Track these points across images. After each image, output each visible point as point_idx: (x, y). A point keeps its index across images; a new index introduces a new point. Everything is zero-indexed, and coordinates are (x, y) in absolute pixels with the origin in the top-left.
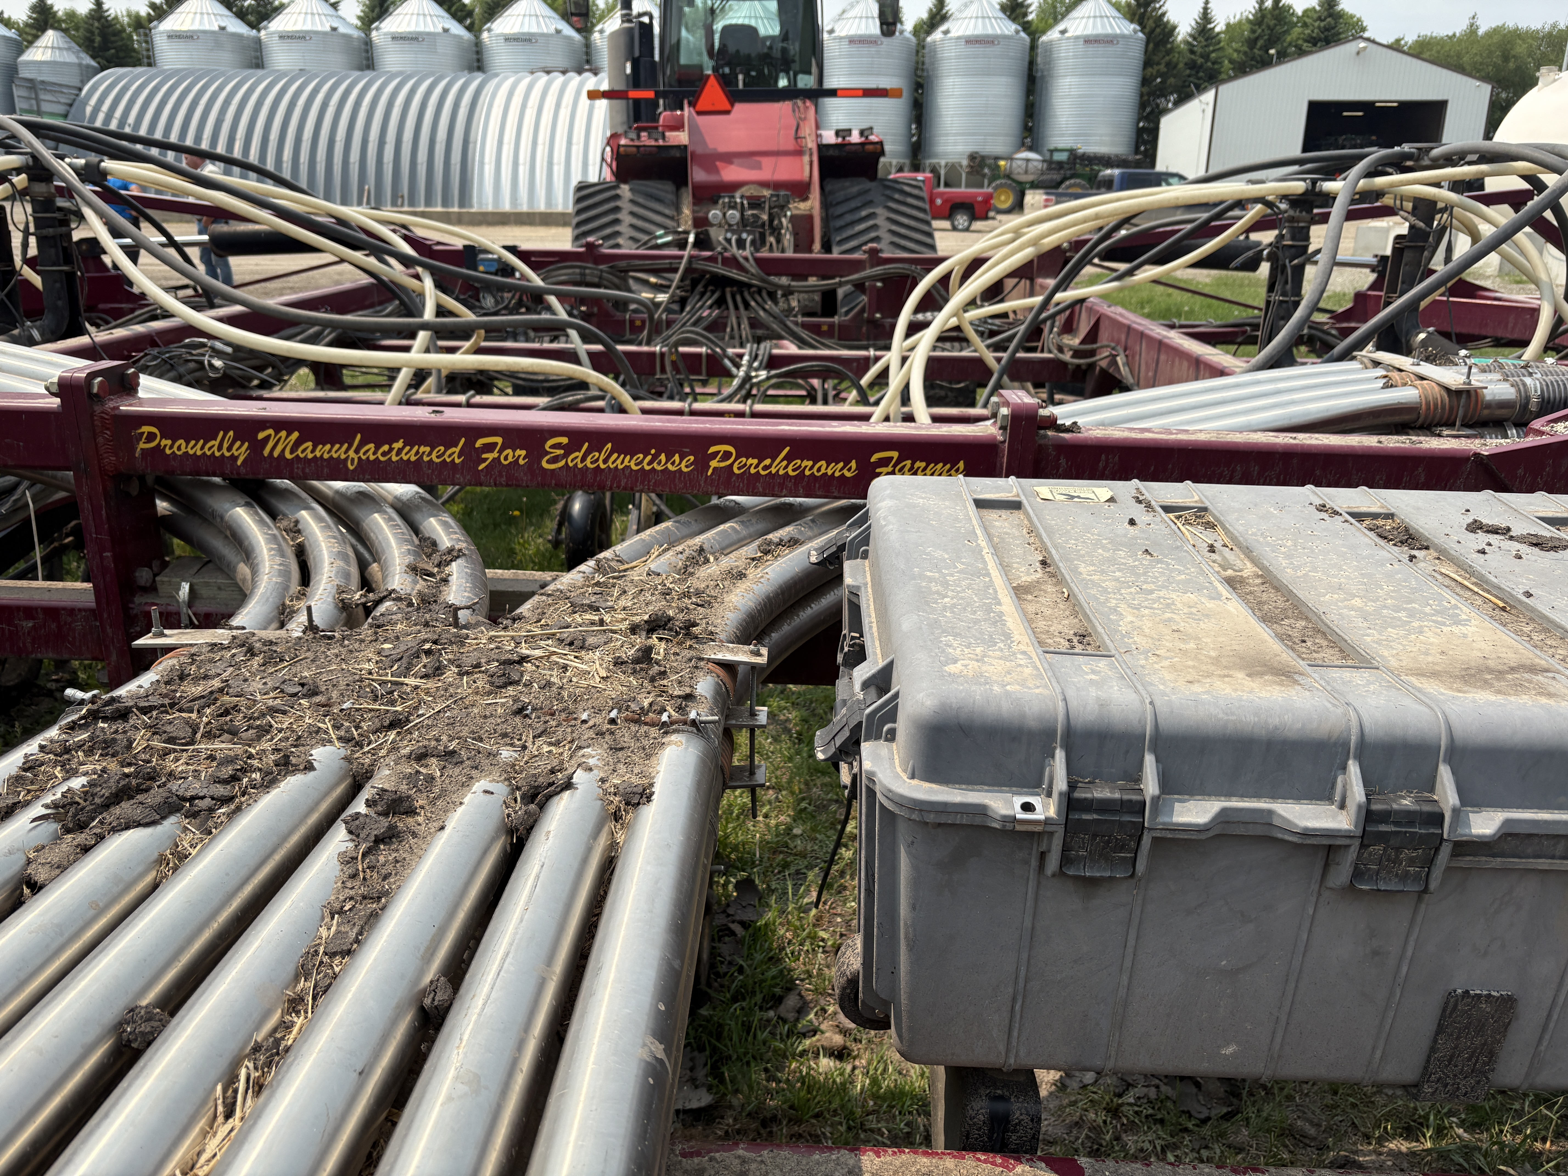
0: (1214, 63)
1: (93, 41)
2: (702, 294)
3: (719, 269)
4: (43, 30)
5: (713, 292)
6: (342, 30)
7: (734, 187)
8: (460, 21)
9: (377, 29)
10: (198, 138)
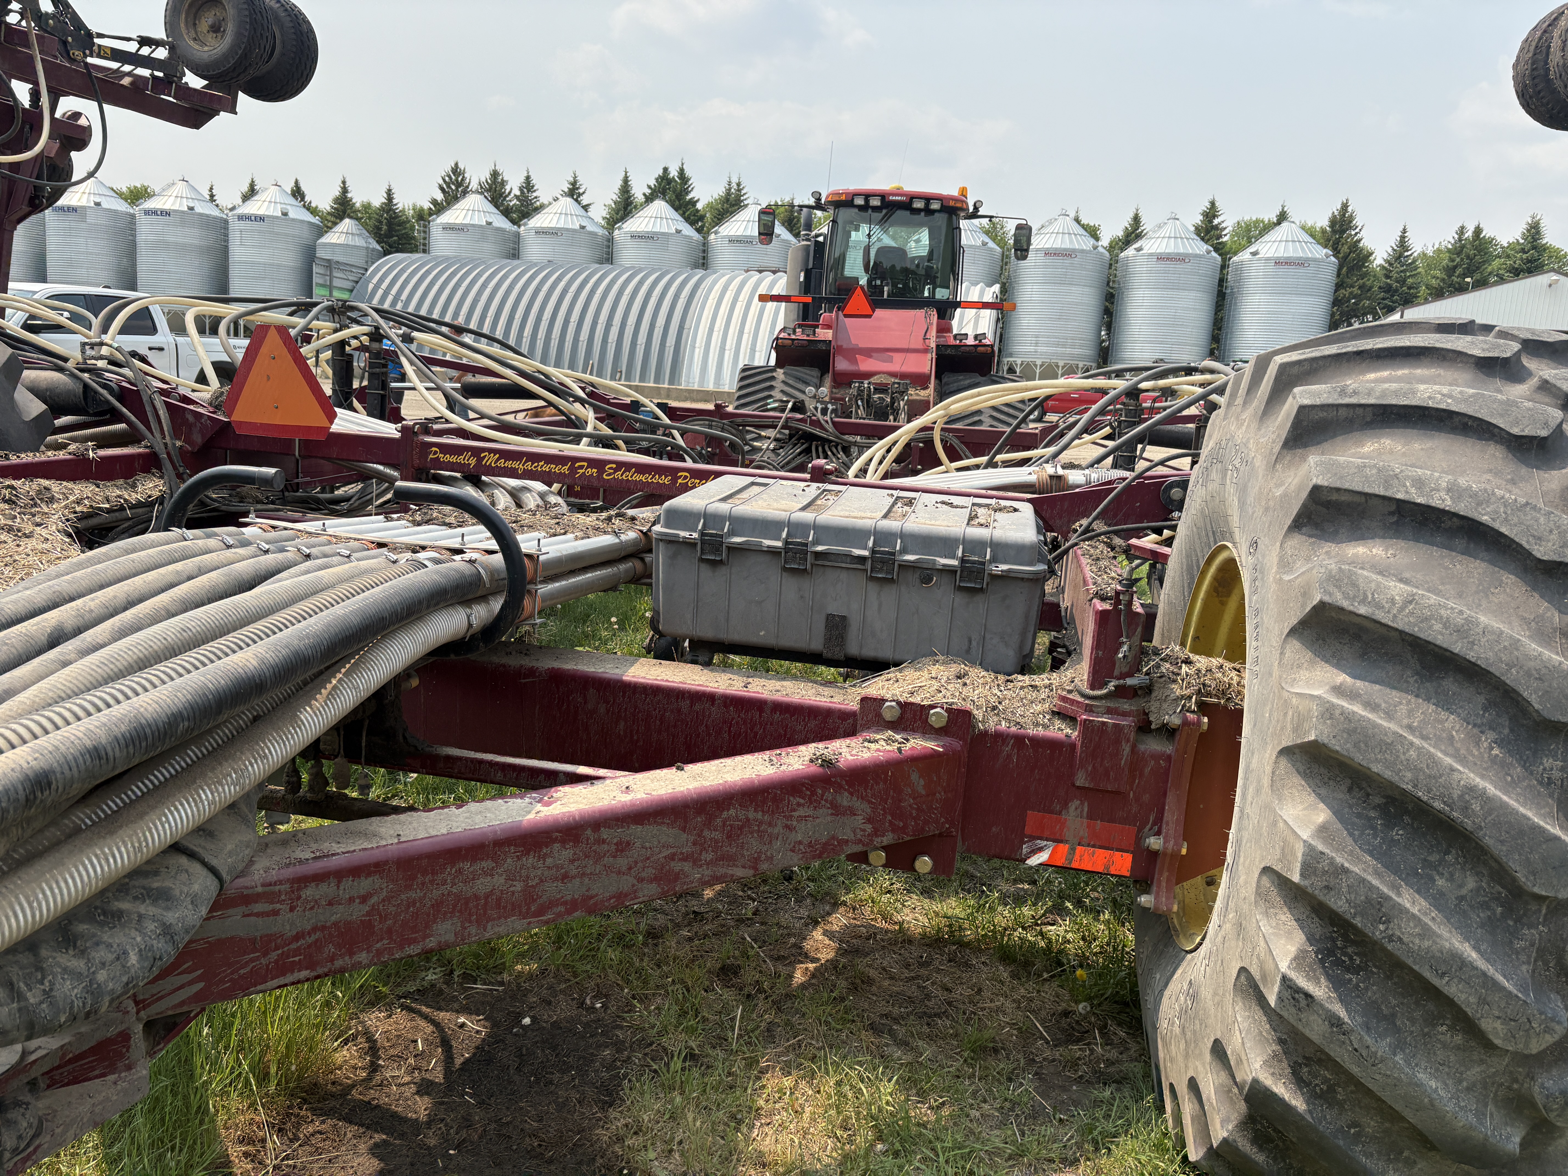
0: (1410, 288)
1: (380, 229)
2: (795, 445)
3: (808, 428)
4: (341, 219)
5: (803, 444)
6: (590, 228)
7: (868, 375)
8: (692, 224)
9: (619, 228)
10: (456, 314)
